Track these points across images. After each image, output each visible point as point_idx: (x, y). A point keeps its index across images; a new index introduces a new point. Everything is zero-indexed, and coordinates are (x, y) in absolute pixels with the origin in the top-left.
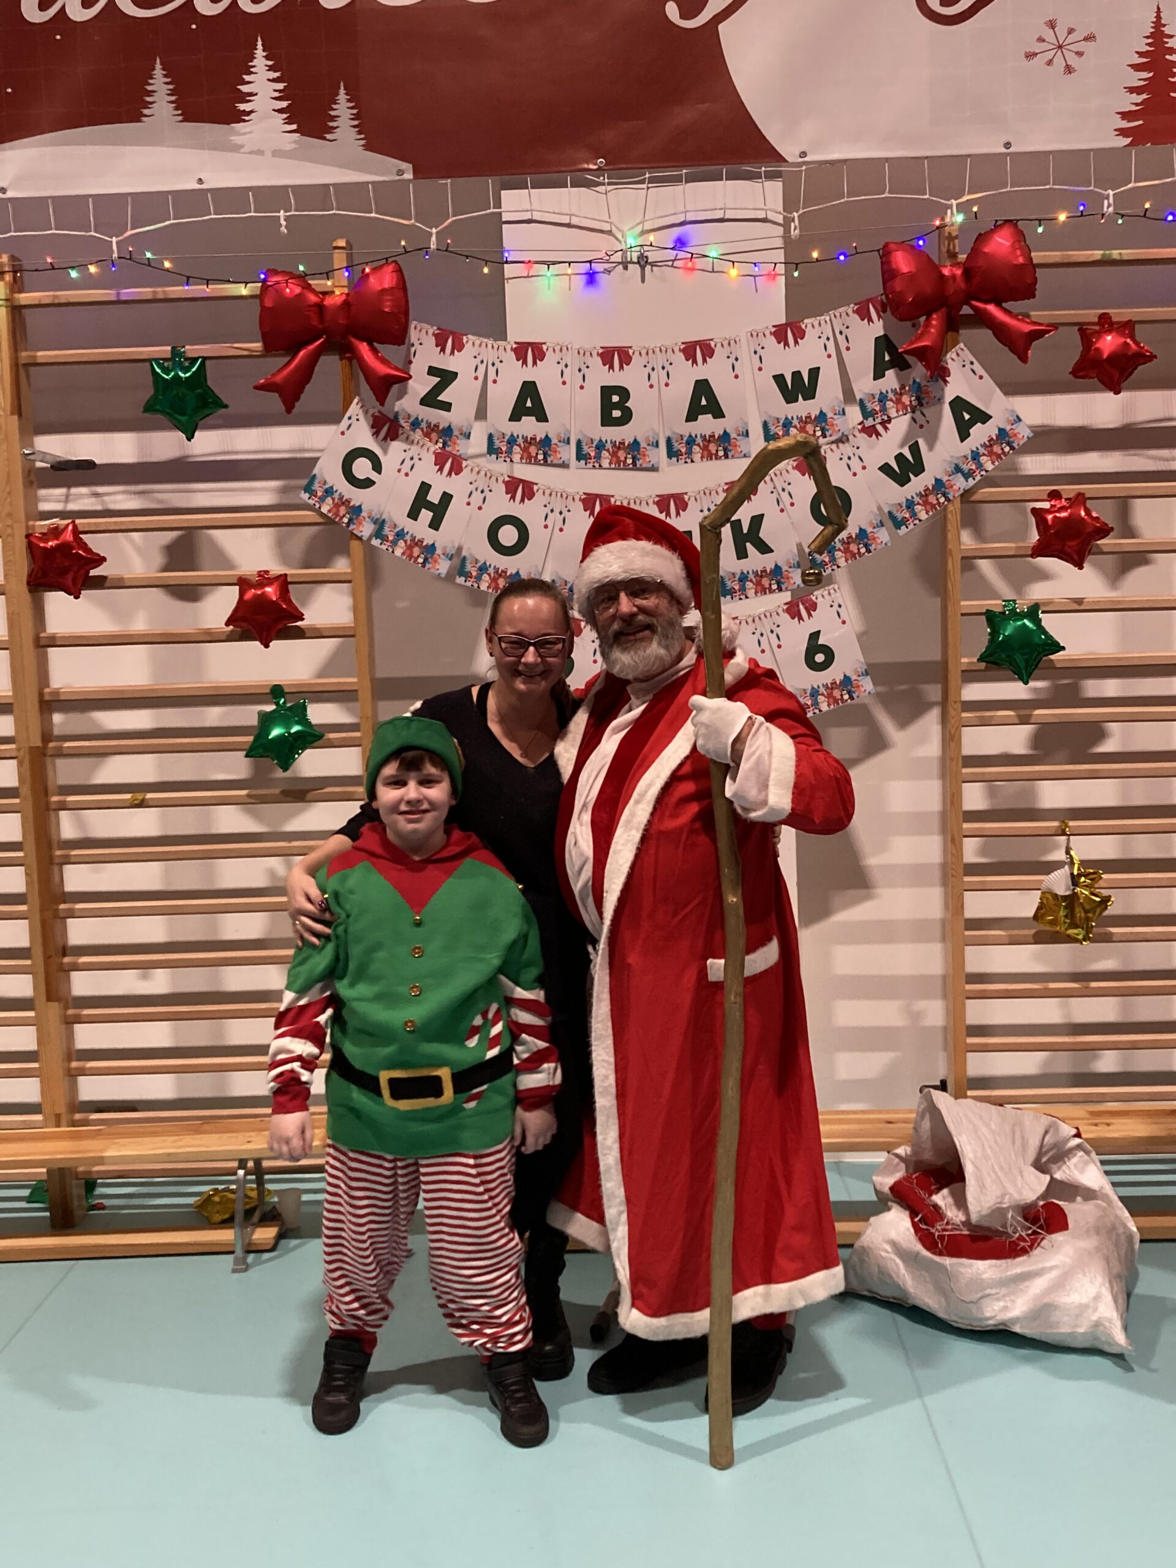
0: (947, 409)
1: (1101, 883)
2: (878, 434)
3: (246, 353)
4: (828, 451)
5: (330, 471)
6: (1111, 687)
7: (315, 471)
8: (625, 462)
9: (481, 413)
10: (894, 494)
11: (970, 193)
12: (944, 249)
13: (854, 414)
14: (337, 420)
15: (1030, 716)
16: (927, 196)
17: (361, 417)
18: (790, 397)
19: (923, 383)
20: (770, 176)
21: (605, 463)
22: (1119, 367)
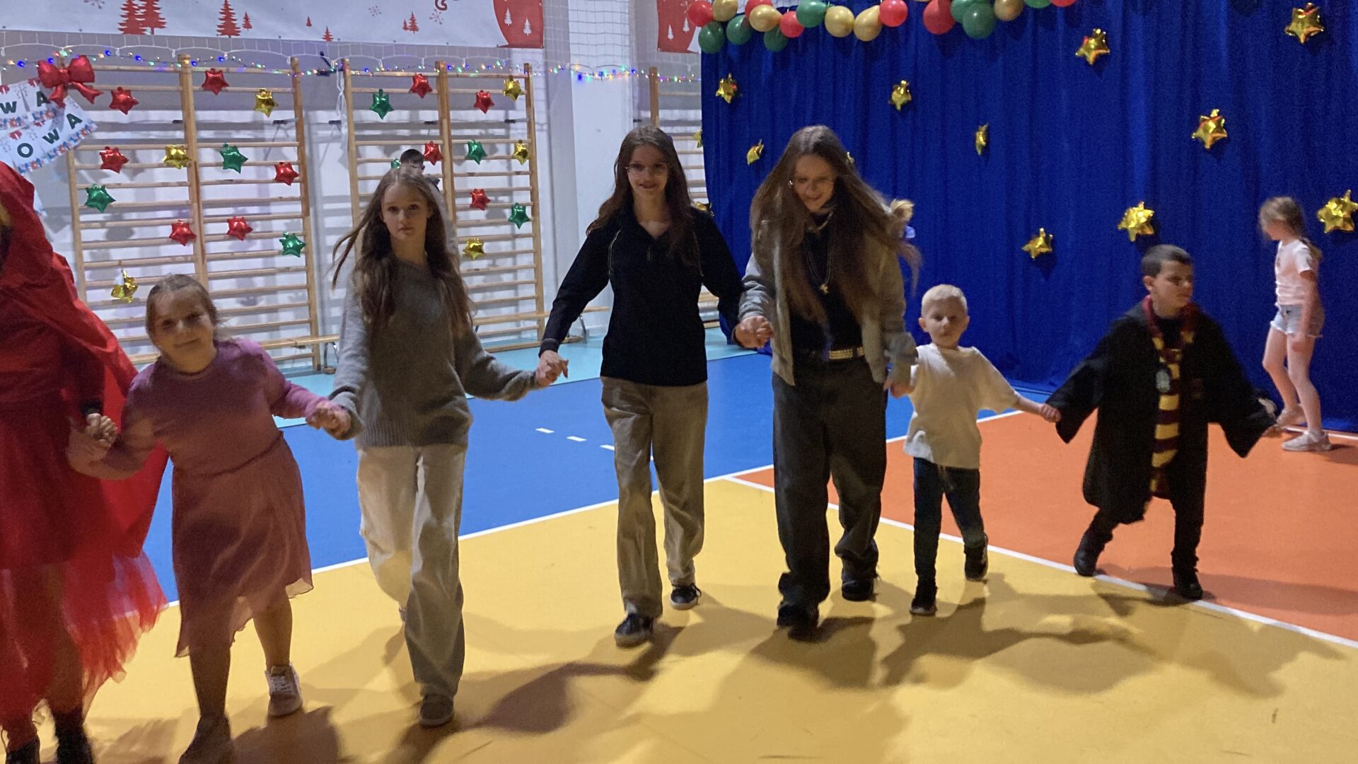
0: (65, 117)
2: (41, 126)
4: (22, 131)
6: (134, 215)
10: (49, 147)
11: (68, 45)
12: (60, 64)
13: (31, 119)
15: (106, 227)
16: (52, 45)
18: (6, 111)
19: (56, 108)
22: (126, 106)
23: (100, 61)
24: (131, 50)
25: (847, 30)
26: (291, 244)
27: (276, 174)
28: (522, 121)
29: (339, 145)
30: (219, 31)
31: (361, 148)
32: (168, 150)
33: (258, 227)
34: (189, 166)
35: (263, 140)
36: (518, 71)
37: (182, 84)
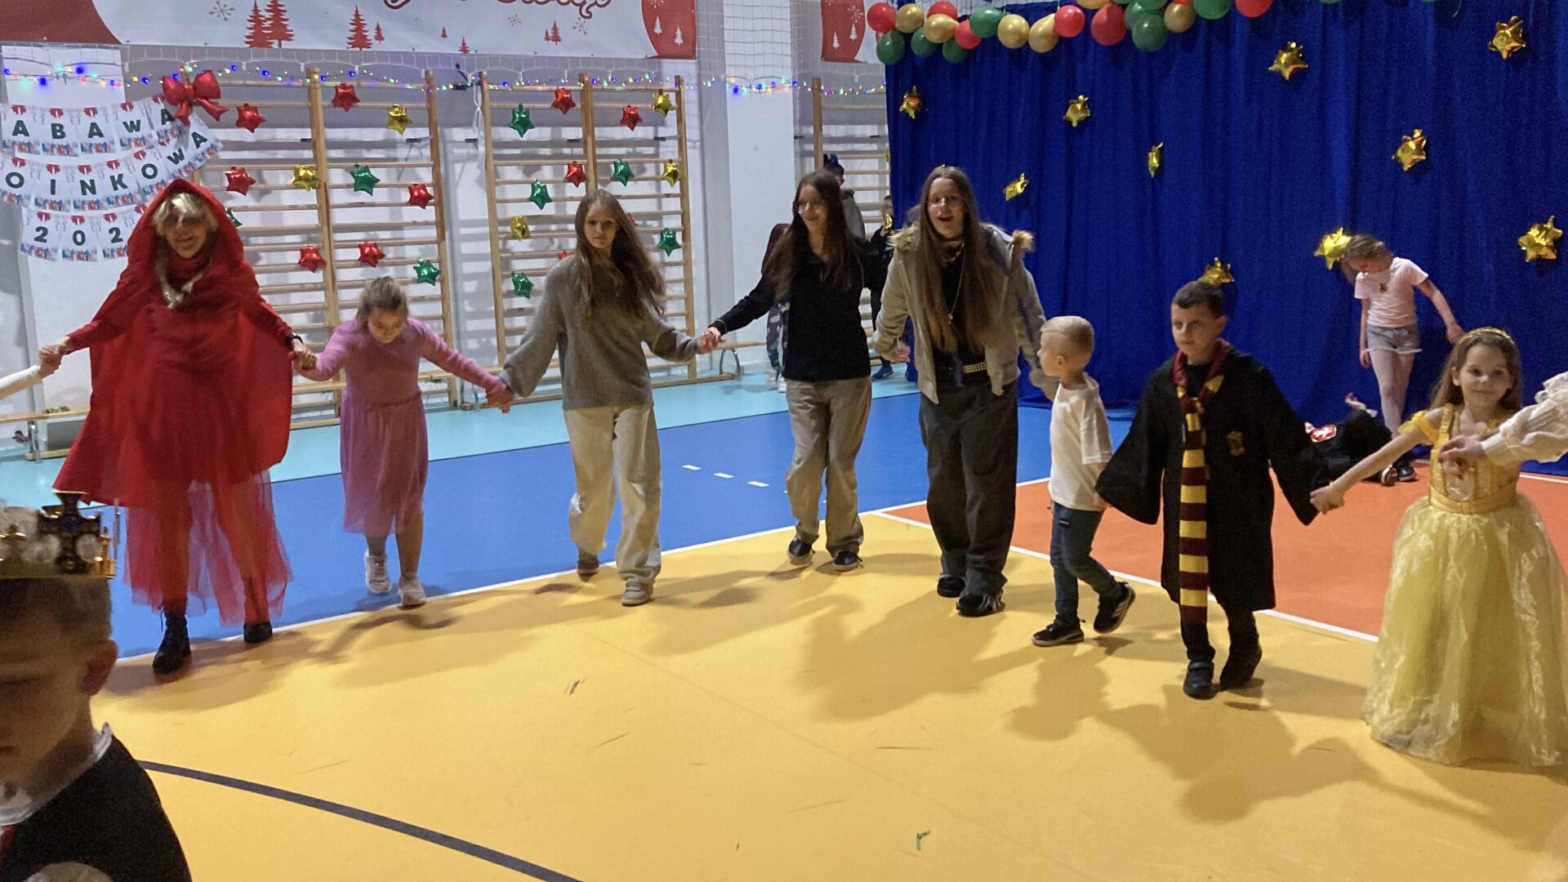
0: (191, 138)
4: (147, 151)
6: (261, 240)
8: (64, 152)
11: (193, 60)
12: (185, 79)
13: (156, 137)
16: (177, 59)
18: (129, 130)
19: (181, 127)
20: (115, 48)
21: (56, 153)
22: (252, 124)
23: (225, 76)
24: (257, 64)
25: (1020, 41)
26: (425, 272)
27: (409, 197)
28: (672, 138)
29: (476, 164)
30: (349, 43)
31: (499, 168)
32: (297, 171)
33: (390, 253)
34: (318, 188)
35: (395, 159)
36: (669, 84)
37: (310, 99)
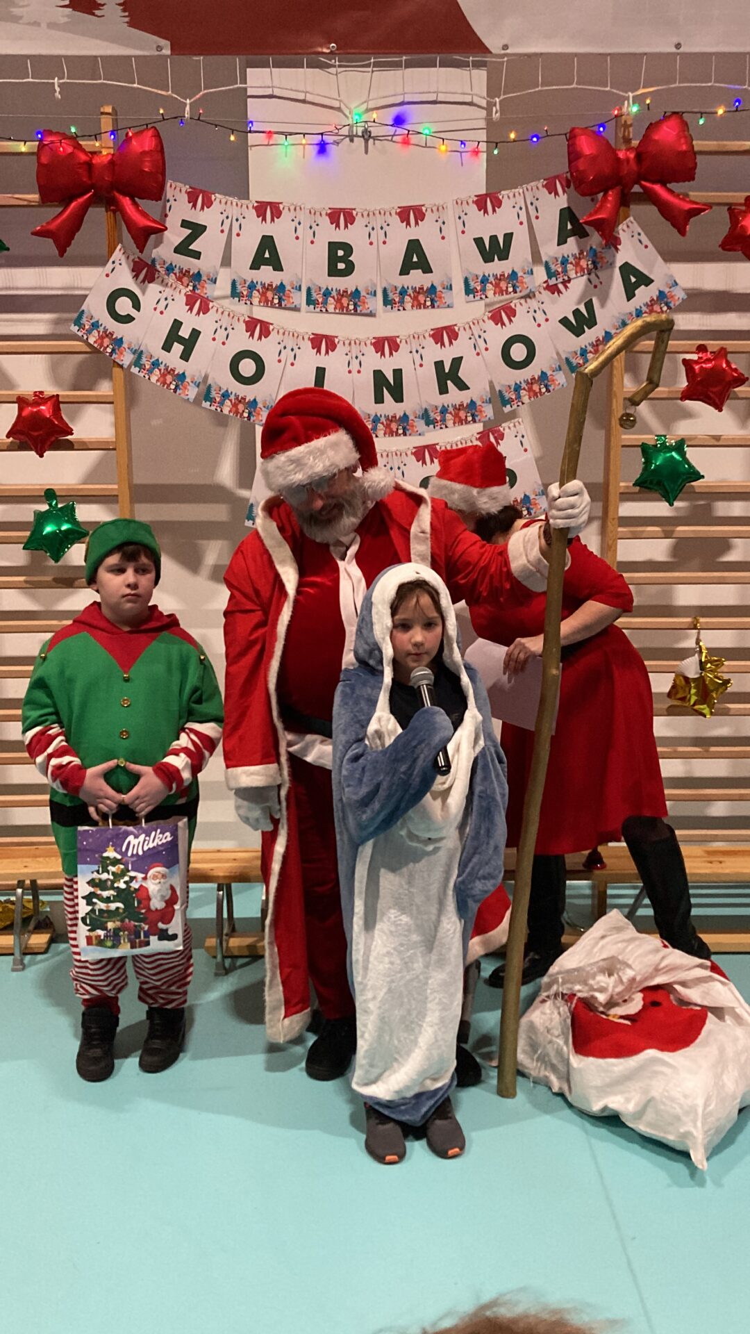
0: (617, 272)
1: (723, 669)
2: (559, 292)
3: (25, 203)
4: (518, 305)
5: (96, 307)
7: (84, 307)
8: (348, 307)
9: (226, 261)
11: (643, 88)
12: (621, 135)
14: (103, 263)
15: (673, 532)
16: (608, 89)
17: (123, 261)
18: (487, 258)
19: (599, 250)
20: (477, 65)
21: (331, 308)
